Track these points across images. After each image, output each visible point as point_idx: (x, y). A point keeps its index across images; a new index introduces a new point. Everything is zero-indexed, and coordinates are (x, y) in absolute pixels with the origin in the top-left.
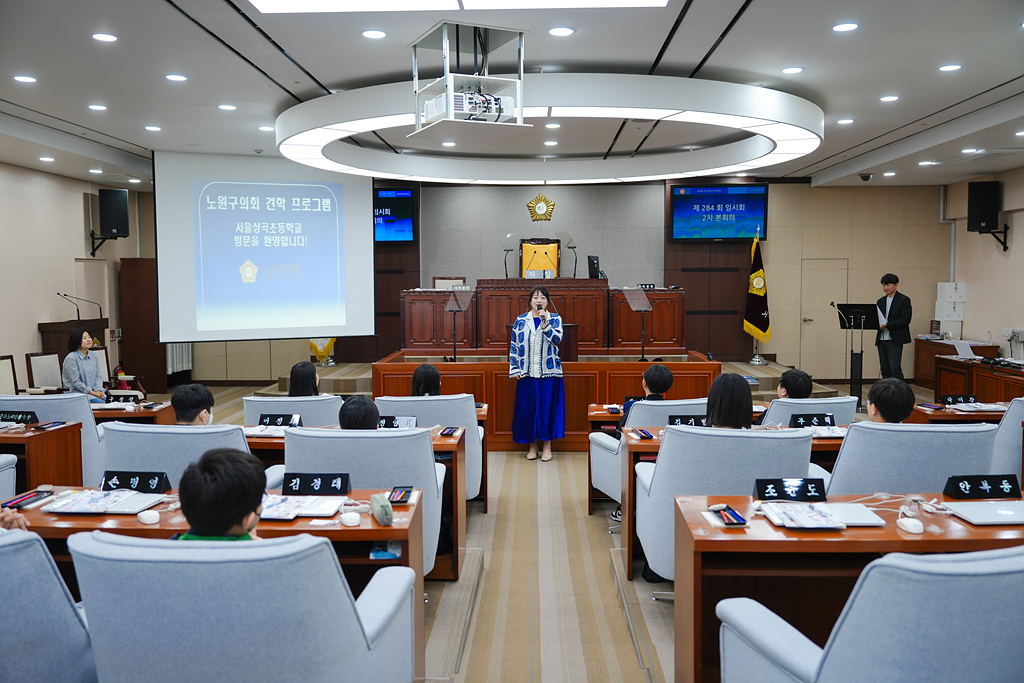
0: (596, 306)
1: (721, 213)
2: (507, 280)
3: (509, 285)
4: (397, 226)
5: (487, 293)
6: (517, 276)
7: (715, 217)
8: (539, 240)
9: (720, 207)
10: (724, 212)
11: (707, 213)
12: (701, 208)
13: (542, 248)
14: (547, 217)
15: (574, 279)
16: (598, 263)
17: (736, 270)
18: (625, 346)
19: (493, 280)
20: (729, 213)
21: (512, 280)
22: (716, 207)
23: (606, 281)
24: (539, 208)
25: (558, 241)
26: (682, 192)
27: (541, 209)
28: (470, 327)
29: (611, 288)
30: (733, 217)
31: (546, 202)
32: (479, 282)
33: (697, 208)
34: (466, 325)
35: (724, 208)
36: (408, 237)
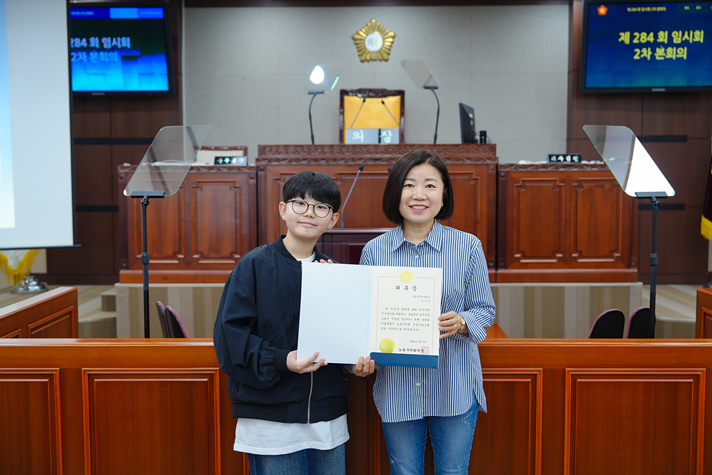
0: (475, 194)
1: (666, 46)
2: (313, 147)
3: (316, 155)
4: (140, 67)
5: (275, 170)
6: (336, 141)
7: (654, 51)
8: (370, 90)
9: (663, 36)
10: (670, 43)
11: (641, 46)
12: (632, 37)
13: (374, 103)
14: (383, 56)
15: (435, 145)
16: (473, 119)
17: (682, 139)
18: (526, 266)
19: (287, 147)
20: (678, 46)
21: (322, 146)
22: (656, 37)
23: (493, 148)
24: (371, 41)
25: (401, 93)
26: (602, 11)
27: (375, 42)
28: (245, 231)
29: (502, 161)
30: (683, 53)
31: (383, 32)
32: (262, 149)
33: (625, 37)
34: (238, 229)
35: (670, 38)
36: (158, 84)
